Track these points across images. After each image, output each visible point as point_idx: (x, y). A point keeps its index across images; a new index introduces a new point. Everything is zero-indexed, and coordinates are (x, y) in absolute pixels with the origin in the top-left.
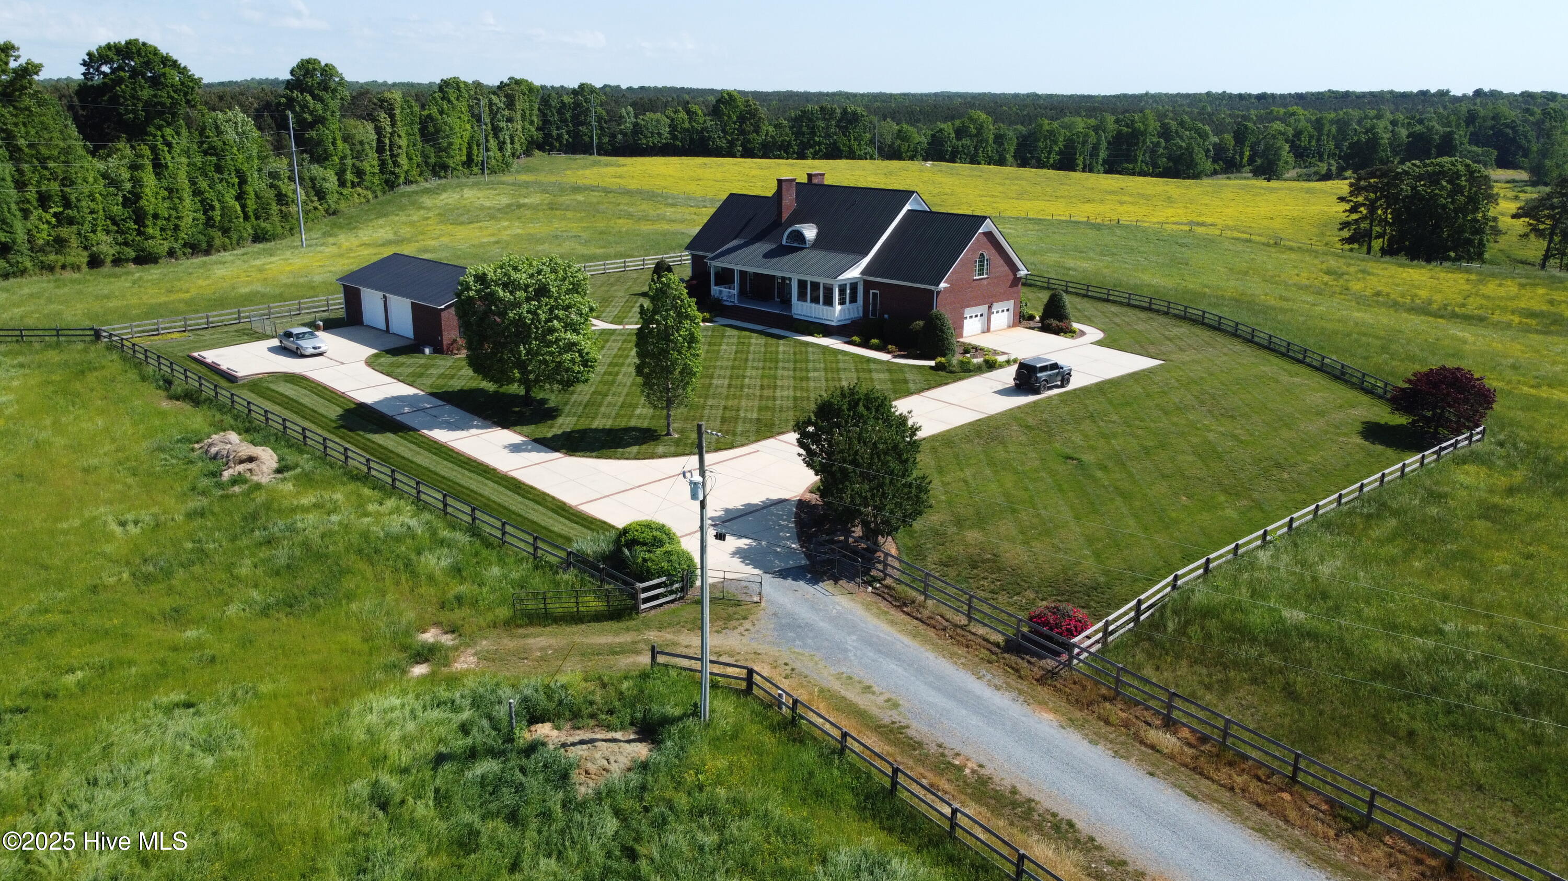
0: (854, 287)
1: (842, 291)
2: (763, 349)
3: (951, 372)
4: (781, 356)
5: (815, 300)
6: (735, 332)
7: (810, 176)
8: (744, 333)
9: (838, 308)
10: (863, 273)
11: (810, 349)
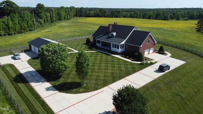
0: (123, 45)
1: (121, 46)
2: (105, 58)
3: (144, 65)
4: (109, 60)
5: (116, 47)
6: (100, 54)
7: (115, 23)
8: (102, 54)
9: (120, 49)
10: (125, 42)
11: (115, 58)
